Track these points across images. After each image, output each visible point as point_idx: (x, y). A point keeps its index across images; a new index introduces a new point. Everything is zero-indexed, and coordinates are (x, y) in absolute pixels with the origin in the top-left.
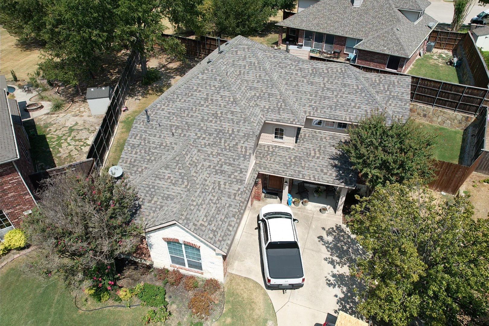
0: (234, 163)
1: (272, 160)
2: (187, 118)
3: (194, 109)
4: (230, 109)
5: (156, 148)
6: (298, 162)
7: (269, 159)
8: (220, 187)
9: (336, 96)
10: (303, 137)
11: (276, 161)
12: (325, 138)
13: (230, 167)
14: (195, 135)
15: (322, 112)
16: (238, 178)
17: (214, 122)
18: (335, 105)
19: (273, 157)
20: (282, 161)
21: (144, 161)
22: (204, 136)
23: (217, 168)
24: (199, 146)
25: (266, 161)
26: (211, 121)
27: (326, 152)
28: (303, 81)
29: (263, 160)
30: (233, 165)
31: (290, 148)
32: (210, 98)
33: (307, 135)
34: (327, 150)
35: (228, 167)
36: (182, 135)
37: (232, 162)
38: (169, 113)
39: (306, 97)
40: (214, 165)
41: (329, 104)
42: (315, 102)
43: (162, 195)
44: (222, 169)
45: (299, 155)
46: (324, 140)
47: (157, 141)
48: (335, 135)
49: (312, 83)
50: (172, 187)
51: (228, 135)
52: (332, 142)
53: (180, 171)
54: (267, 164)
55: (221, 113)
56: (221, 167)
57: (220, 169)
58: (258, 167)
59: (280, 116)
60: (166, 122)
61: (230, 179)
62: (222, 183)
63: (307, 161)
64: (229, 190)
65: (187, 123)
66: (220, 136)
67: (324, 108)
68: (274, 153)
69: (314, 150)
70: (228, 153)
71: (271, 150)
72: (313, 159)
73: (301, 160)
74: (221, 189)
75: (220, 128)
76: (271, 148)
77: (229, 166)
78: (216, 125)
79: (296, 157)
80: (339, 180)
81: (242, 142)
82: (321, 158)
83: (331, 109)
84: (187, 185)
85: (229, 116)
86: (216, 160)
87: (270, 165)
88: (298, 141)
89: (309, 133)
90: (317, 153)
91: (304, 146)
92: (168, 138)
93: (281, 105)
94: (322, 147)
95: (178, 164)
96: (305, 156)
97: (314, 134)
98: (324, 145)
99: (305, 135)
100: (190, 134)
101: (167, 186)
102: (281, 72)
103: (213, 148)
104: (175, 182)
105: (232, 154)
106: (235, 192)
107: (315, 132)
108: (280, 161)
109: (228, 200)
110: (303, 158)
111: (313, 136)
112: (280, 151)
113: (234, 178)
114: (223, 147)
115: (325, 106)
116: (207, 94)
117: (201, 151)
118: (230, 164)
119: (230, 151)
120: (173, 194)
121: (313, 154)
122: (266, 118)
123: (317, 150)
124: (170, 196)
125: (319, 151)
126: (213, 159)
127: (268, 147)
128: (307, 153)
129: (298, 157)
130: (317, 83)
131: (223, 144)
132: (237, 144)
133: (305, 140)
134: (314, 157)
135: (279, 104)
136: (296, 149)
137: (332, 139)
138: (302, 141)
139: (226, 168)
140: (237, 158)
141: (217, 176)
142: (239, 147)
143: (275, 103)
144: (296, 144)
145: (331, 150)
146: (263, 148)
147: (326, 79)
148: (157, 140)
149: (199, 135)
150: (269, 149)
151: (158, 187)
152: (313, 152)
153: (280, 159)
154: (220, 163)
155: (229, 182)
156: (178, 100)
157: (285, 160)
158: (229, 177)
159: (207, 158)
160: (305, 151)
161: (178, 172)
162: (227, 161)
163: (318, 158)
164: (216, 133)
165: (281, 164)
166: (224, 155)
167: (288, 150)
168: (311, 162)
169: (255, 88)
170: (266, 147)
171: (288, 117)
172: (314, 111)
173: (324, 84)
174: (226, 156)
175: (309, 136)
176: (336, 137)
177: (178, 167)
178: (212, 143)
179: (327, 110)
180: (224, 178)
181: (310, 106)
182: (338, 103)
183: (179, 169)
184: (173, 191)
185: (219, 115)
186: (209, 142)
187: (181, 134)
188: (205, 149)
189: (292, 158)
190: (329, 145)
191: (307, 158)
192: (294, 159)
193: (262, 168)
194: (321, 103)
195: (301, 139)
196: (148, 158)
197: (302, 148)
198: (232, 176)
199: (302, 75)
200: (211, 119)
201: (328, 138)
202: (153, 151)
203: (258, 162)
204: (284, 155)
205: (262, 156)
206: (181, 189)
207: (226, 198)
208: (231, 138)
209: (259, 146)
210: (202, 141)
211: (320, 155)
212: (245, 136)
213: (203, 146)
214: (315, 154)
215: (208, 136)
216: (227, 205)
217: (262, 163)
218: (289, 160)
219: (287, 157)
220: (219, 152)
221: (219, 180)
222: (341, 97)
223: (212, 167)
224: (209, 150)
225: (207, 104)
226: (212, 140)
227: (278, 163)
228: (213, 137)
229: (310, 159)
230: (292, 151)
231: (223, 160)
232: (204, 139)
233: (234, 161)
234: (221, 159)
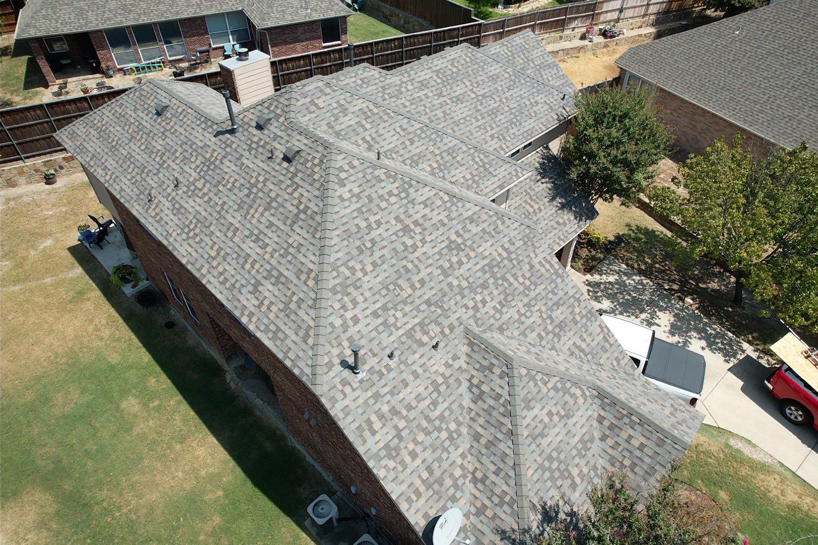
0: (559, 296)
2: (418, 293)
3: (410, 266)
5: (435, 403)
8: (582, 351)
9: (501, 101)
13: (561, 309)
14: (464, 310)
15: (511, 137)
16: (584, 312)
17: (465, 260)
18: (512, 116)
21: (446, 450)
22: (479, 298)
23: (550, 328)
24: (492, 321)
26: (460, 263)
27: (538, 195)
28: (446, 103)
30: (561, 302)
32: (408, 221)
34: (537, 190)
35: (559, 311)
36: (447, 331)
37: (556, 299)
38: (375, 314)
40: (542, 328)
41: (507, 120)
42: (491, 127)
43: (574, 452)
44: (557, 322)
47: (421, 389)
49: (459, 100)
50: (571, 422)
51: (506, 262)
53: (550, 385)
55: (458, 234)
56: (552, 321)
57: (554, 324)
59: (497, 178)
60: (392, 338)
61: (579, 325)
62: (579, 342)
64: (595, 342)
65: (428, 303)
66: (499, 275)
70: (537, 291)
72: (538, 217)
74: (587, 351)
75: (486, 261)
77: (558, 308)
80: (581, 220)
81: (533, 255)
82: (542, 207)
83: (515, 124)
85: (475, 229)
86: (535, 318)
92: (432, 362)
93: (481, 160)
94: (528, 190)
100: (457, 315)
101: (564, 432)
103: (513, 304)
104: (563, 409)
105: (543, 287)
106: (601, 336)
109: (608, 355)
113: (582, 318)
114: (521, 288)
115: (505, 125)
117: (505, 327)
118: (557, 304)
119: (536, 285)
120: (584, 430)
121: (531, 210)
123: (529, 201)
124: (586, 438)
125: (532, 200)
126: (532, 320)
130: (463, 95)
131: (516, 284)
134: (535, 213)
139: (559, 315)
140: (553, 285)
141: (563, 339)
142: (538, 267)
143: (471, 162)
145: (540, 189)
147: (467, 82)
148: (418, 387)
149: (471, 304)
152: (528, 207)
154: (545, 316)
155: (583, 330)
158: (576, 323)
159: (522, 328)
162: (550, 304)
163: (540, 210)
164: (487, 276)
166: (535, 298)
171: (507, 172)
173: (472, 91)
174: (539, 297)
177: (539, 383)
178: (502, 297)
179: (514, 131)
180: (572, 333)
181: (492, 137)
182: (512, 111)
184: (578, 426)
185: (460, 240)
186: (497, 300)
187: (442, 332)
188: (505, 317)
190: (532, 183)
194: (497, 124)
196: (444, 435)
198: (578, 318)
199: (435, 93)
200: (455, 259)
202: (437, 413)
206: (583, 408)
207: (605, 356)
208: (515, 262)
210: (486, 310)
211: (538, 203)
212: (525, 243)
213: (498, 316)
215: (485, 292)
216: (615, 363)
220: (526, 300)
221: (571, 342)
222: (507, 99)
223: (543, 334)
224: (510, 313)
225: (418, 237)
226: (496, 292)
228: (492, 287)
231: (544, 309)
232: (484, 302)
233: (556, 294)
234: (539, 310)
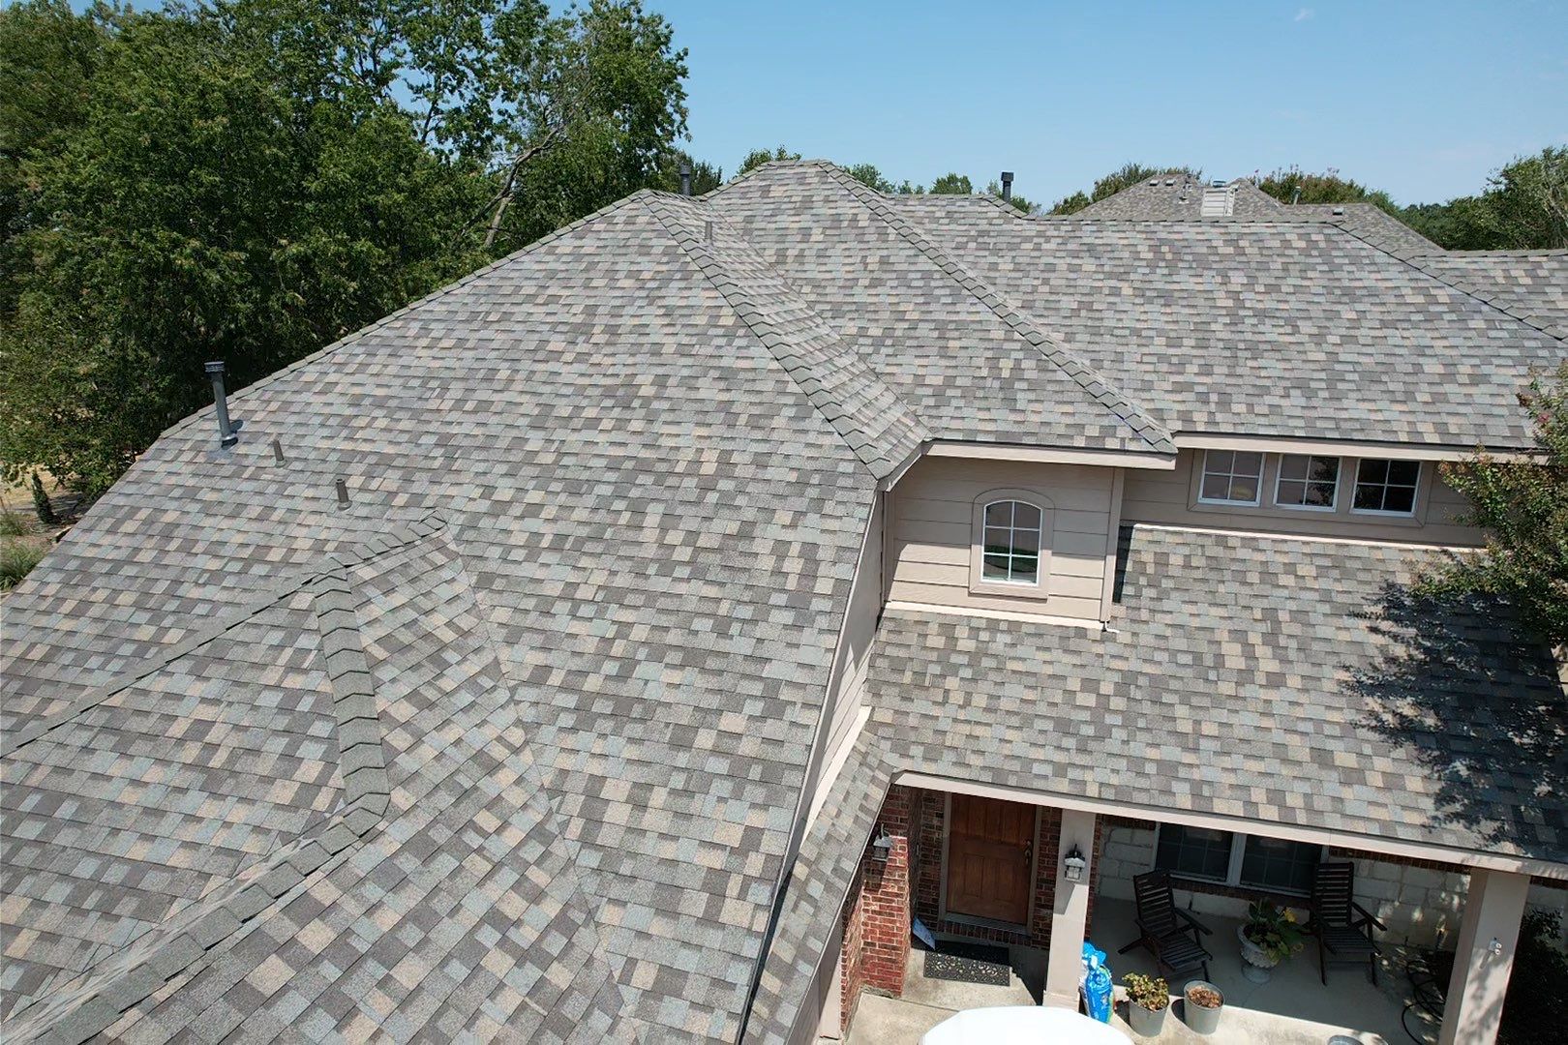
0: (724, 645)
1: (980, 701)
2: (454, 416)
3: (503, 374)
4: (715, 362)
5: (216, 577)
6: (1147, 708)
7: (957, 698)
8: (593, 820)
9: (1319, 339)
10: (1150, 569)
11: (1005, 704)
12: (1290, 569)
13: (690, 675)
14: (477, 493)
15: (1257, 410)
16: (747, 747)
17: (606, 424)
18: (1323, 375)
19: (985, 687)
20: (1042, 709)
21: (110, 655)
22: (535, 497)
23: (592, 683)
24: (495, 552)
25: (936, 711)
26: (593, 423)
27: (1316, 646)
28: (1115, 292)
29: (920, 706)
30: (712, 663)
31: (1081, 632)
32: (601, 321)
33: (1176, 560)
34: (1321, 632)
35: (676, 677)
36: (401, 499)
37: (708, 641)
38: (356, 401)
39: (1145, 350)
40: (575, 664)
41: (1287, 375)
42: (1206, 370)
44: (630, 689)
45: (1148, 669)
46: (1288, 580)
47: (240, 539)
48: (1345, 552)
49: (1167, 298)
50: (196, 801)
51: (690, 483)
52: (1339, 587)
53: (294, 681)
54: (944, 724)
55: (661, 382)
56: (622, 677)
57: (612, 688)
58: (886, 745)
59: (1019, 417)
60: (325, 444)
61: (682, 759)
62: (616, 791)
63: (1206, 702)
64: (668, 850)
65: (443, 441)
66: (634, 493)
67: (1265, 390)
68: (986, 663)
69: (1238, 636)
70: (682, 588)
71: (966, 644)
72: (1247, 691)
73: (1166, 698)
74: (607, 837)
75: (645, 454)
76: (962, 632)
77: (682, 666)
78: (617, 437)
79: (1127, 681)
81: (786, 518)
82: (1294, 682)
83: (1310, 393)
84: (318, 785)
85: (709, 391)
86: (588, 633)
87: (966, 729)
88: (1127, 590)
89: (1186, 551)
90: (1261, 651)
91: (1168, 619)
92: (312, 520)
93: (1017, 367)
94: (1283, 616)
95: (293, 632)
96: (1188, 673)
97: (1219, 552)
98: (1292, 605)
99: (1162, 561)
100: (453, 491)
101: (151, 798)
103: (584, 562)
104: (233, 756)
105: (712, 591)
106: (717, 860)
107: (1221, 541)
108: (1029, 710)
109: (658, 926)
110: (1174, 685)
111: (1215, 565)
112: (1020, 651)
113: (715, 752)
114: (651, 551)
115: (1267, 382)
116: (591, 311)
117: (498, 584)
118: (692, 658)
119: (698, 573)
120: (180, 859)
121: (1235, 660)
122: (932, 429)
123: (1254, 638)
124: (153, 882)
125: (1270, 638)
126: (576, 627)
127: (948, 628)
128: (1198, 657)
129: (1142, 681)
130: (1191, 294)
131: (649, 535)
132: (746, 533)
133: (1166, 584)
134: (1245, 676)
136: (1124, 637)
137: (1336, 573)
138: (1152, 593)
139: (655, 680)
140: (746, 612)
141: (584, 739)
142: (763, 546)
143: (981, 362)
144: (1120, 610)
145: (1344, 636)
146: (912, 638)
147: (1238, 279)
148: (237, 534)
149: (504, 494)
150: (952, 639)
151: (85, 804)
152: (1233, 652)
153: (1030, 695)
154: (618, 648)
155: (678, 781)
156: (425, 342)
157: (1058, 697)
158: (681, 740)
159: (531, 620)
160: (1181, 643)
161: (277, 687)
162: (673, 637)
163: (1275, 681)
164: (612, 476)
165: (1039, 724)
166: (651, 597)
167: (1073, 644)
168: (1231, 704)
169: (860, 309)
170: (933, 628)
171: (1070, 420)
172: (1213, 407)
173: (1235, 295)
174: (662, 603)
175: (1187, 566)
176: (1358, 565)
177: (288, 652)
178: (584, 531)
179: (1283, 402)
180: (633, 752)
181: (1179, 388)
182: (1338, 367)
183: (293, 668)
184: (191, 833)
185: (647, 391)
186: (561, 528)
187: (393, 494)
188: (529, 570)
189: (1107, 688)
190: (1326, 608)
191: (1201, 687)
192: (1122, 689)
193: (917, 751)
194: (1239, 371)
195: (1143, 581)
196: (146, 633)
197: (1156, 628)
198: (705, 739)
199: (1107, 269)
200: (591, 413)
201: (1306, 570)
202: (195, 593)
203: (886, 716)
204: (1049, 670)
205: (908, 678)
206: (257, 814)
207: (642, 916)
208: (712, 498)
209: (886, 625)
210: (515, 526)
211: (1285, 661)
213: (518, 555)
214: (1249, 654)
215: (562, 498)
216: (644, 976)
217: (912, 721)
218: (1090, 700)
219: (1074, 684)
220: (620, 581)
221: (596, 768)
222: (1347, 340)
223: (556, 679)
224: (554, 575)
225: (582, 347)
226: (580, 514)
227: (1015, 721)
228: (590, 501)
229: (1226, 688)
230: (1099, 649)
231: (639, 633)
232: (534, 510)
233: (723, 633)
234: (624, 629)
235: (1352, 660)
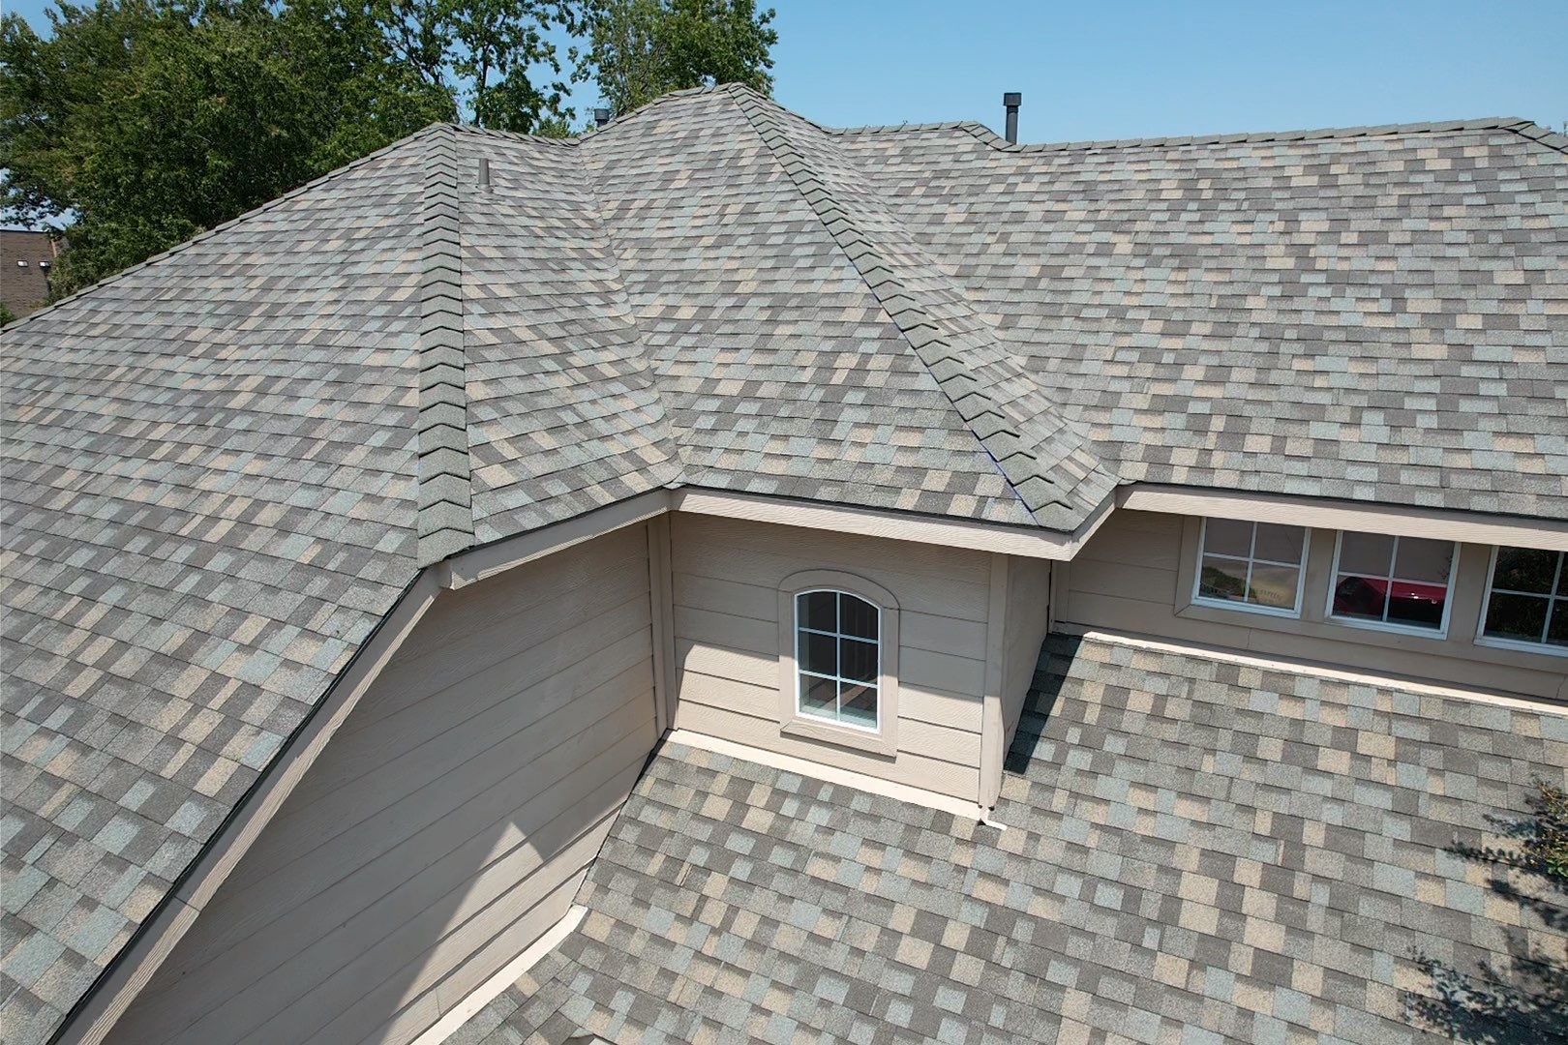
1: (746, 925)
2: (24, 432)
3: (117, 373)
6: (1015, 987)
7: (714, 914)
9: (1438, 323)
10: (1091, 716)
11: (784, 939)
12: (1345, 738)
15: (1291, 448)
17: (163, 450)
18: (1435, 386)
19: (762, 901)
20: (837, 958)
25: (677, 933)
26: (150, 449)
27: (1366, 908)
28: (1105, 250)
29: (657, 919)
31: (943, 821)
32: (272, 298)
33: (1139, 703)
34: (1386, 878)
39: (1126, 341)
41: (1364, 385)
42: (1218, 375)
45: (1040, 907)
46: (1335, 761)
48: (1460, 717)
49: (1184, 258)
51: (183, 554)
52: (1436, 786)
54: (678, 962)
55: (267, 385)
58: (582, 983)
59: (826, 452)
63: (1125, 992)
66: (109, 566)
67: (1318, 412)
68: (780, 857)
69: (1217, 864)
70: (35, 750)
71: (758, 819)
72: (1212, 982)
73: (1056, 972)
76: (759, 796)
79: (999, 922)
82: (1308, 979)
83: (1398, 417)
87: (707, 974)
88: (1043, 750)
89: (1161, 686)
90: (1258, 902)
91: (1100, 814)
93: (861, 370)
94: (1313, 835)
96: (1108, 927)
97: (1218, 694)
98: (1334, 815)
99: (1115, 701)
102: (937, 219)
105: (65, 763)
107: (1228, 675)
108: (816, 955)
110: (1076, 946)
111: (1205, 717)
112: (838, 843)
114: (51, 673)
115: (1324, 398)
121: (1200, 917)
122: (690, 468)
123: (1247, 873)
125: (1277, 878)
127: (741, 787)
128: (1133, 896)
129: (1022, 931)
130: (1227, 250)
131: (72, 642)
133: (1114, 745)
134: (1212, 951)
135: (848, 361)
136: (1012, 840)
137: (1434, 757)
138: (1080, 759)
140: (77, 816)
142: (190, 683)
143: (808, 358)
144: (1018, 787)
145: (1430, 893)
146: (684, 797)
150: (741, 806)
152: (1198, 891)
153: (827, 928)
156: (80, 328)
157: (869, 941)
160: (1107, 864)
163: (1271, 971)
164: (106, 536)
165: (826, 989)
167: (925, 842)
168: (1172, 1006)
169: (686, 279)
170: (721, 784)
171: (908, 460)
172: (1210, 442)
173: (1301, 252)
175: (1156, 715)
176: (1483, 744)
179: (1347, 435)
182: (1466, 371)
185: (241, 400)
189: (955, 936)
190: (1402, 830)
191: (1123, 958)
192: (980, 943)
193: (622, 1002)
194: (1274, 377)
195: (1074, 735)
197: (1072, 829)
199: (1102, 216)
200: (161, 432)
201: (1376, 744)
203: (599, 930)
204: (869, 885)
205: (654, 866)
208: (189, 583)
209: (658, 769)
214: (1230, 906)
215: (29, 568)
217: (636, 945)
218: (916, 953)
219: (902, 919)
222: (1492, 321)
225: (225, 336)
226: (26, 596)
227: (788, 974)
228: (54, 574)
229: (1171, 970)
230: (963, 857)
235: (1439, 949)
